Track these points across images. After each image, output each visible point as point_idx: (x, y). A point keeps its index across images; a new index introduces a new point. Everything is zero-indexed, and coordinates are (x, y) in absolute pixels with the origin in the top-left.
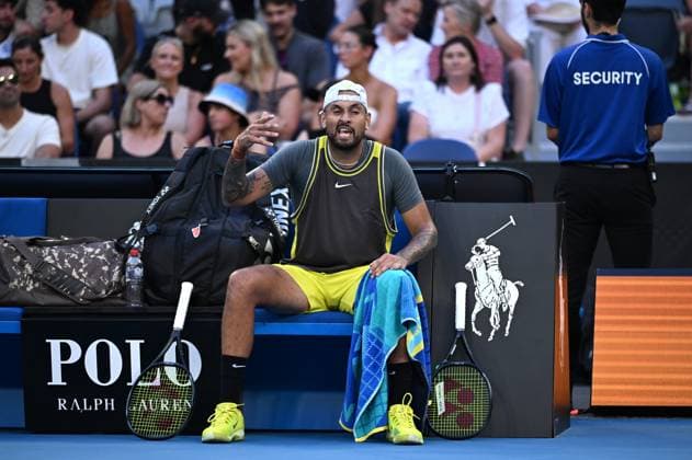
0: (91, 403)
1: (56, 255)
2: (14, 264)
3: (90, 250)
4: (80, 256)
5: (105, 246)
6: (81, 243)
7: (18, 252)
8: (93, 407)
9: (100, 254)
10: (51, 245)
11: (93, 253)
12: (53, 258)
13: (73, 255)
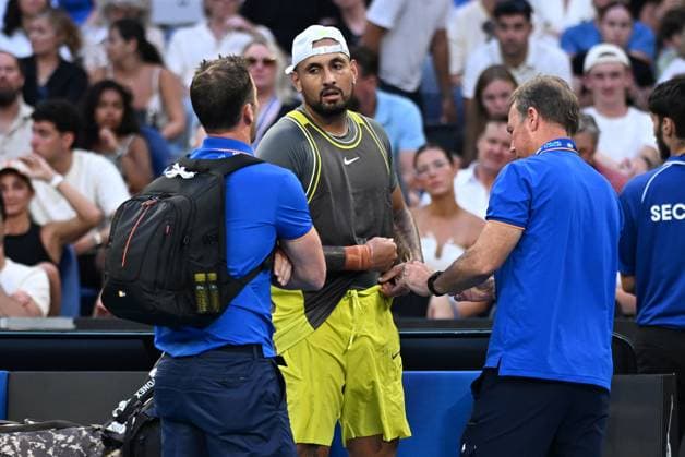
1: (17, 444)
3: (61, 437)
4: (48, 445)
5: (80, 432)
6: (49, 428)
9: (74, 443)
10: (11, 431)
11: (63, 442)
12: (14, 448)
13: (39, 444)
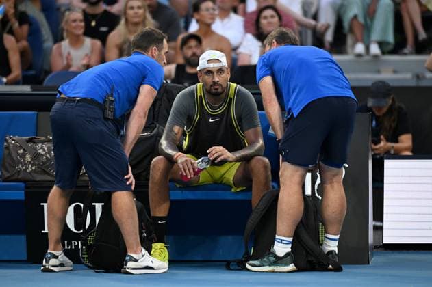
0: (69, 244)
1: (46, 148)
2: (18, 154)
7: (21, 147)
8: (71, 247)
10: (42, 142)
12: (44, 150)
